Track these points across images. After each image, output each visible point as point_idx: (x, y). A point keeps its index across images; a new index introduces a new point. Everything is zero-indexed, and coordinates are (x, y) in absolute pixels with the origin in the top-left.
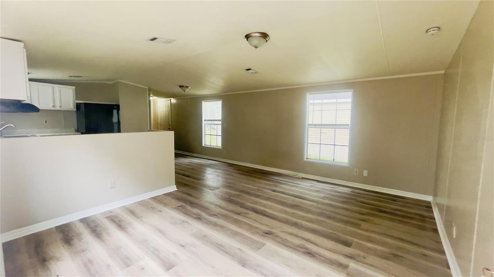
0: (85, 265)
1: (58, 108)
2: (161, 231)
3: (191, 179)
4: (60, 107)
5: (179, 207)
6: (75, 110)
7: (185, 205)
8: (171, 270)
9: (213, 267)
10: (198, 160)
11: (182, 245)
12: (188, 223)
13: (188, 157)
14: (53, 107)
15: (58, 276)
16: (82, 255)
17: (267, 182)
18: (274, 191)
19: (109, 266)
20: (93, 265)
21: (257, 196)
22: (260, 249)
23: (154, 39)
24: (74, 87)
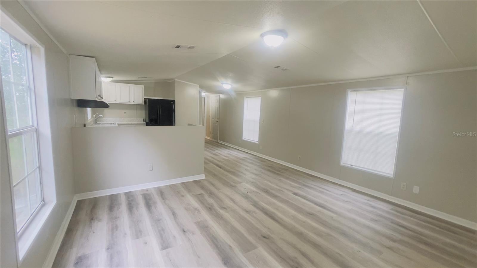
0: (112, 230)
1: (132, 103)
2: (174, 214)
3: (222, 170)
4: (134, 102)
5: (199, 195)
6: (144, 104)
7: (204, 194)
8: (165, 250)
9: (199, 257)
10: (237, 152)
11: (184, 230)
12: (199, 211)
13: (231, 149)
14: (129, 102)
15: (94, 233)
16: (114, 221)
17: (293, 184)
18: (295, 194)
19: (126, 234)
20: (117, 230)
21: (275, 196)
22: (249, 251)
23: (178, 47)
24: (143, 86)
